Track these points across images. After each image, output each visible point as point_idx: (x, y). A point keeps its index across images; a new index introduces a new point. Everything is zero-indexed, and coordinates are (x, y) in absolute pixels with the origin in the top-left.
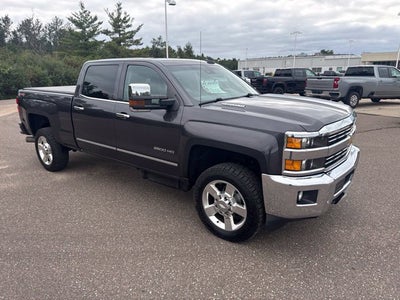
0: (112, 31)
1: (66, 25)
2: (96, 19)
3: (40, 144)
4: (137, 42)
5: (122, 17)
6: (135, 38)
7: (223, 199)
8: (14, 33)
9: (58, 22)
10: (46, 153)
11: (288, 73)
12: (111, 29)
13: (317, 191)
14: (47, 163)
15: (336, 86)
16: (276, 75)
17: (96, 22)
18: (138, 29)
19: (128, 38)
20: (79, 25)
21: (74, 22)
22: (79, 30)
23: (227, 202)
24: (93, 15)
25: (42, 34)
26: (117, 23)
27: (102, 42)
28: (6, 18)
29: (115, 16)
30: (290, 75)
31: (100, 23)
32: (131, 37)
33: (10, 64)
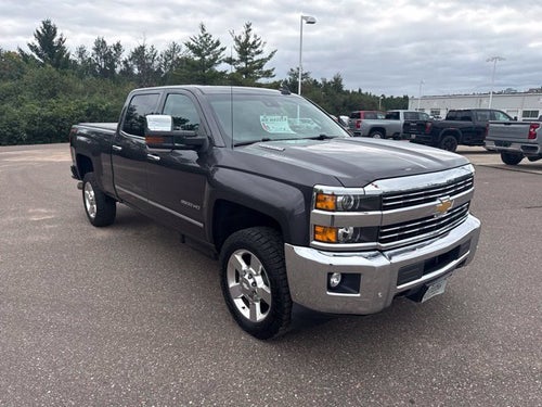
0: (237, 59)
1: (184, 52)
2: (218, 44)
3: (87, 192)
4: (268, 74)
5: (251, 41)
6: (265, 68)
7: (246, 276)
8: (125, 62)
9: (175, 48)
10: (91, 204)
11: (467, 115)
12: (236, 56)
13: (360, 275)
14: (92, 215)
15: (532, 136)
16: (447, 118)
17: (218, 48)
18: (270, 56)
19: (255, 68)
20: (197, 51)
21: (191, 47)
22: (197, 58)
23: (251, 281)
24: (214, 39)
25: (156, 63)
26: (245, 48)
27: (223, 73)
28: (118, 44)
29: (243, 40)
30: (469, 119)
31: (223, 49)
32: (261, 66)
33: (111, 99)
